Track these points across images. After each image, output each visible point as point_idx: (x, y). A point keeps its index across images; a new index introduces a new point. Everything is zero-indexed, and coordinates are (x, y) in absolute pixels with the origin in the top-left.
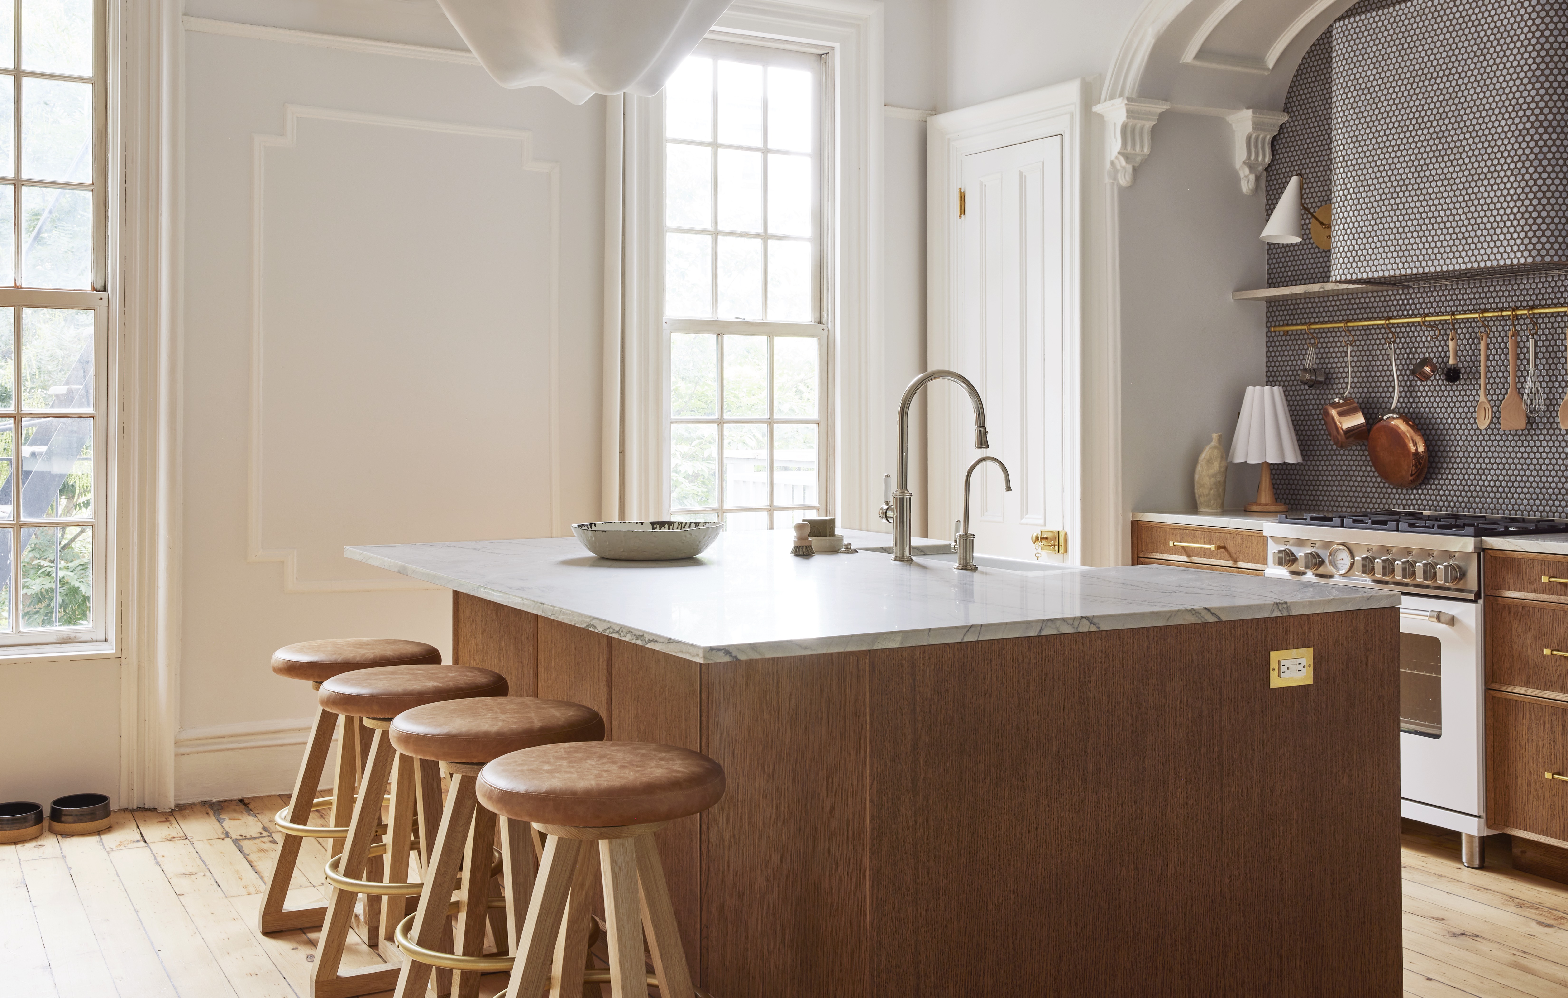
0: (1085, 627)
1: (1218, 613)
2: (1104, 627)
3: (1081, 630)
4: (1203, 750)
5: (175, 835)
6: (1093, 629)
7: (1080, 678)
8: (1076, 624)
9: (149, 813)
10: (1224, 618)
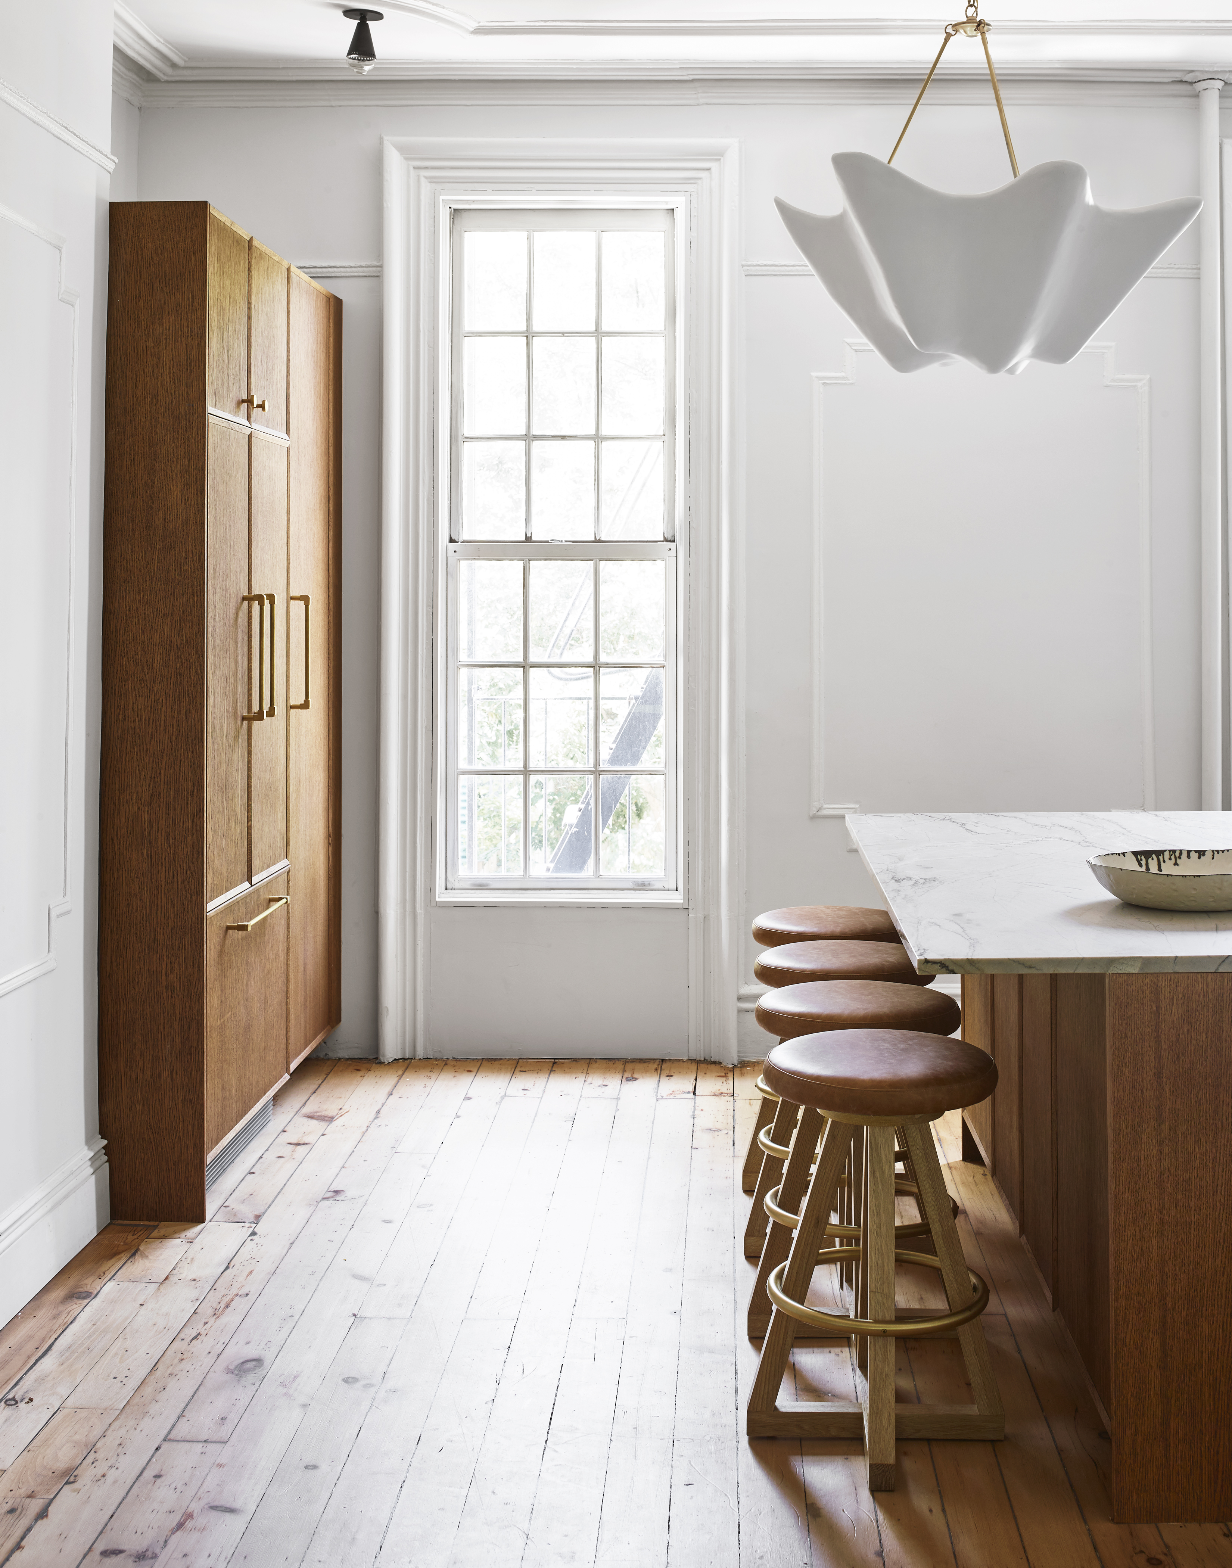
5: (724, 1090)
9: (713, 1066)
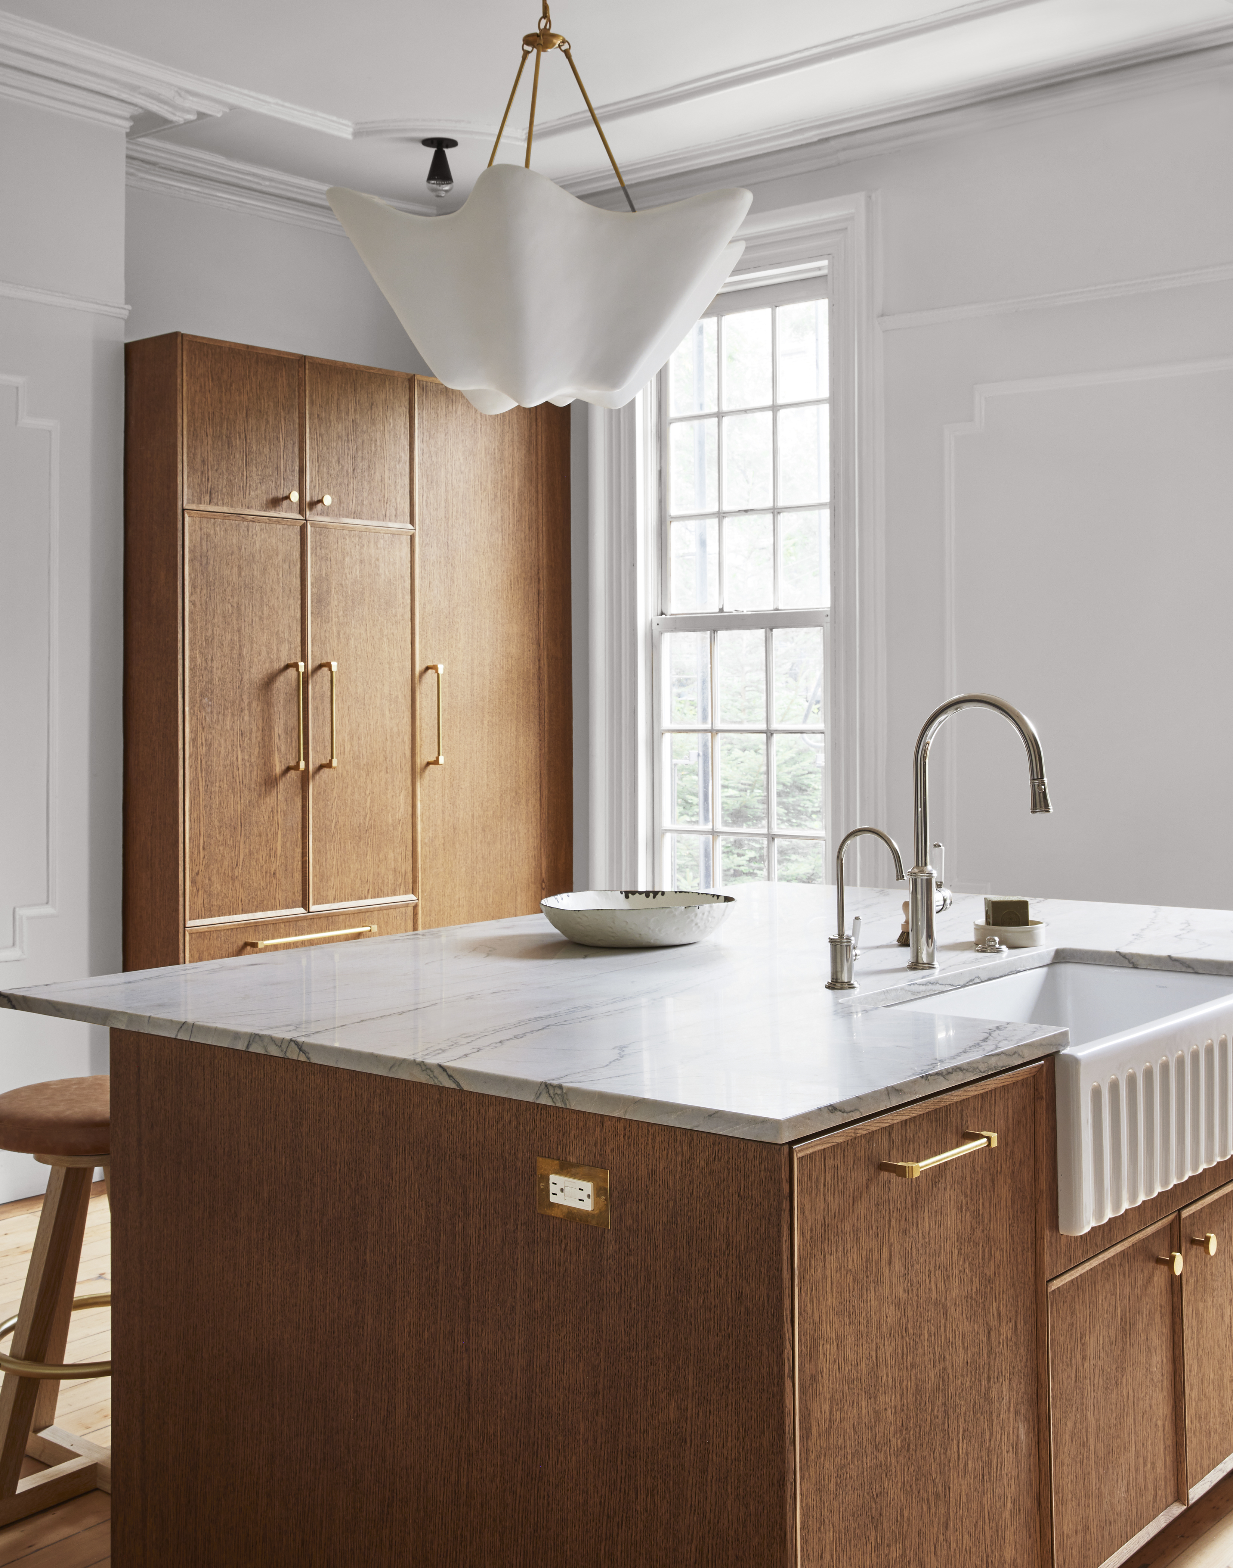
0: (293, 1054)
1: (458, 1078)
2: (315, 1060)
3: (290, 1055)
4: (442, 1269)
6: (302, 1058)
7: (291, 1117)
8: (284, 1047)
10: (466, 1087)
